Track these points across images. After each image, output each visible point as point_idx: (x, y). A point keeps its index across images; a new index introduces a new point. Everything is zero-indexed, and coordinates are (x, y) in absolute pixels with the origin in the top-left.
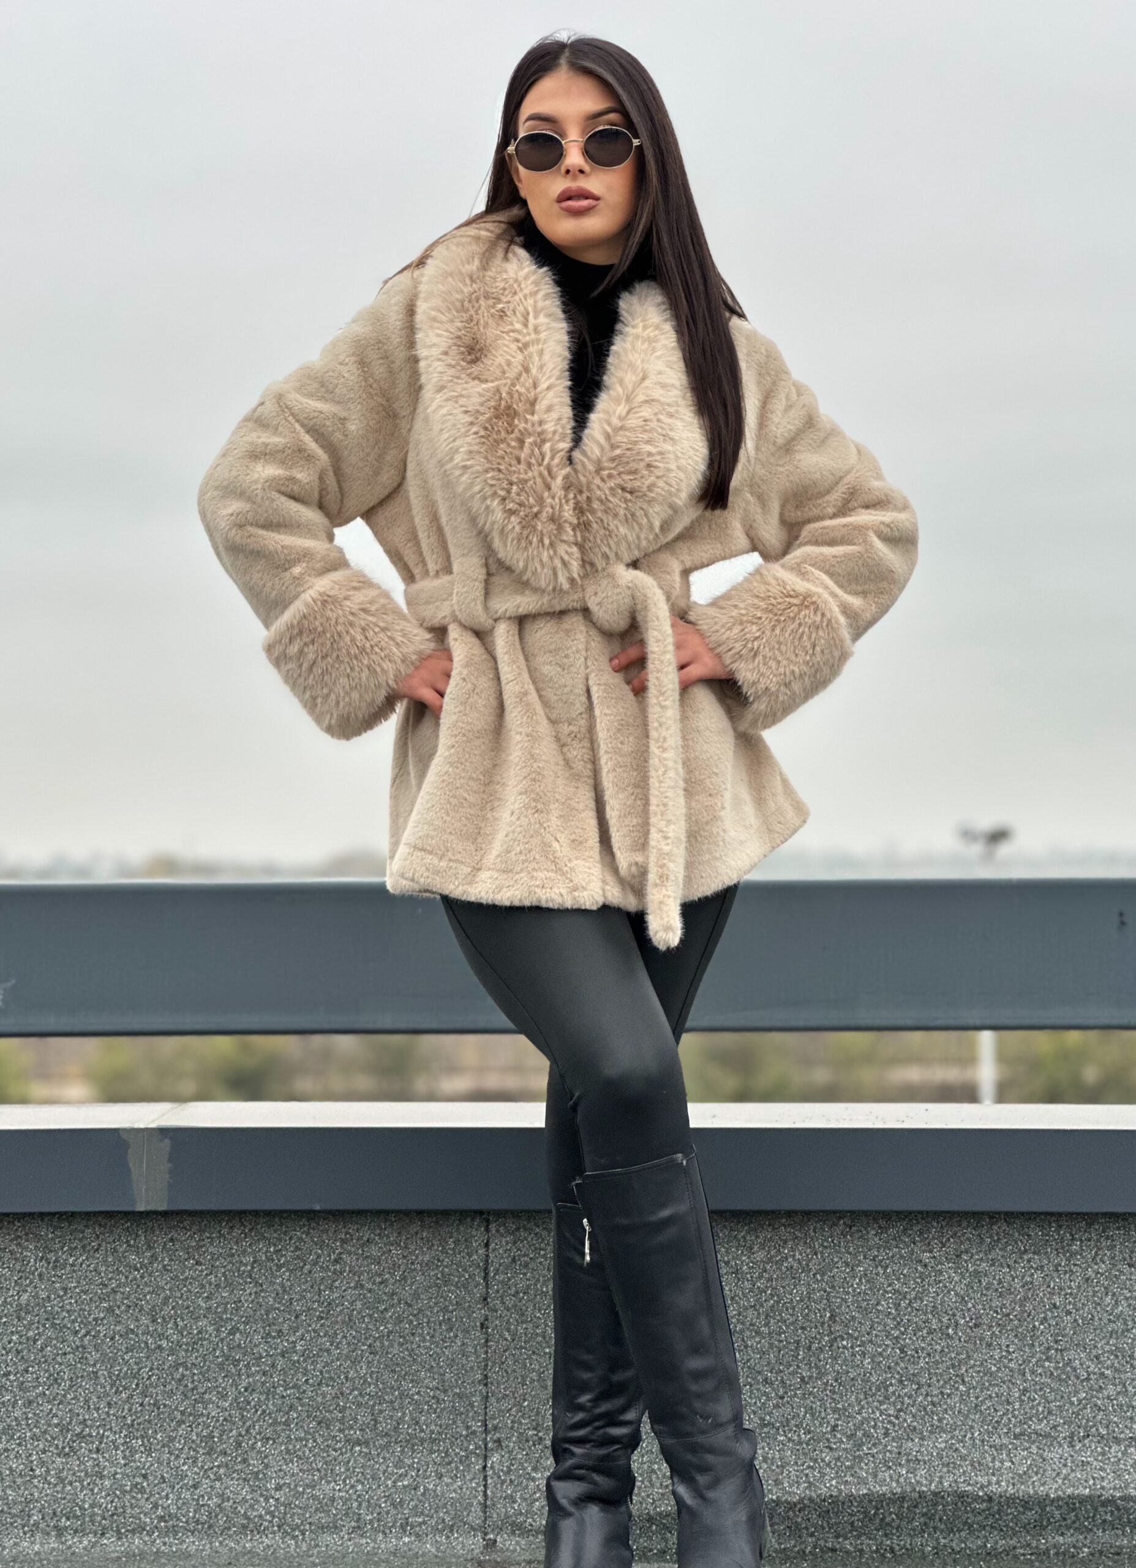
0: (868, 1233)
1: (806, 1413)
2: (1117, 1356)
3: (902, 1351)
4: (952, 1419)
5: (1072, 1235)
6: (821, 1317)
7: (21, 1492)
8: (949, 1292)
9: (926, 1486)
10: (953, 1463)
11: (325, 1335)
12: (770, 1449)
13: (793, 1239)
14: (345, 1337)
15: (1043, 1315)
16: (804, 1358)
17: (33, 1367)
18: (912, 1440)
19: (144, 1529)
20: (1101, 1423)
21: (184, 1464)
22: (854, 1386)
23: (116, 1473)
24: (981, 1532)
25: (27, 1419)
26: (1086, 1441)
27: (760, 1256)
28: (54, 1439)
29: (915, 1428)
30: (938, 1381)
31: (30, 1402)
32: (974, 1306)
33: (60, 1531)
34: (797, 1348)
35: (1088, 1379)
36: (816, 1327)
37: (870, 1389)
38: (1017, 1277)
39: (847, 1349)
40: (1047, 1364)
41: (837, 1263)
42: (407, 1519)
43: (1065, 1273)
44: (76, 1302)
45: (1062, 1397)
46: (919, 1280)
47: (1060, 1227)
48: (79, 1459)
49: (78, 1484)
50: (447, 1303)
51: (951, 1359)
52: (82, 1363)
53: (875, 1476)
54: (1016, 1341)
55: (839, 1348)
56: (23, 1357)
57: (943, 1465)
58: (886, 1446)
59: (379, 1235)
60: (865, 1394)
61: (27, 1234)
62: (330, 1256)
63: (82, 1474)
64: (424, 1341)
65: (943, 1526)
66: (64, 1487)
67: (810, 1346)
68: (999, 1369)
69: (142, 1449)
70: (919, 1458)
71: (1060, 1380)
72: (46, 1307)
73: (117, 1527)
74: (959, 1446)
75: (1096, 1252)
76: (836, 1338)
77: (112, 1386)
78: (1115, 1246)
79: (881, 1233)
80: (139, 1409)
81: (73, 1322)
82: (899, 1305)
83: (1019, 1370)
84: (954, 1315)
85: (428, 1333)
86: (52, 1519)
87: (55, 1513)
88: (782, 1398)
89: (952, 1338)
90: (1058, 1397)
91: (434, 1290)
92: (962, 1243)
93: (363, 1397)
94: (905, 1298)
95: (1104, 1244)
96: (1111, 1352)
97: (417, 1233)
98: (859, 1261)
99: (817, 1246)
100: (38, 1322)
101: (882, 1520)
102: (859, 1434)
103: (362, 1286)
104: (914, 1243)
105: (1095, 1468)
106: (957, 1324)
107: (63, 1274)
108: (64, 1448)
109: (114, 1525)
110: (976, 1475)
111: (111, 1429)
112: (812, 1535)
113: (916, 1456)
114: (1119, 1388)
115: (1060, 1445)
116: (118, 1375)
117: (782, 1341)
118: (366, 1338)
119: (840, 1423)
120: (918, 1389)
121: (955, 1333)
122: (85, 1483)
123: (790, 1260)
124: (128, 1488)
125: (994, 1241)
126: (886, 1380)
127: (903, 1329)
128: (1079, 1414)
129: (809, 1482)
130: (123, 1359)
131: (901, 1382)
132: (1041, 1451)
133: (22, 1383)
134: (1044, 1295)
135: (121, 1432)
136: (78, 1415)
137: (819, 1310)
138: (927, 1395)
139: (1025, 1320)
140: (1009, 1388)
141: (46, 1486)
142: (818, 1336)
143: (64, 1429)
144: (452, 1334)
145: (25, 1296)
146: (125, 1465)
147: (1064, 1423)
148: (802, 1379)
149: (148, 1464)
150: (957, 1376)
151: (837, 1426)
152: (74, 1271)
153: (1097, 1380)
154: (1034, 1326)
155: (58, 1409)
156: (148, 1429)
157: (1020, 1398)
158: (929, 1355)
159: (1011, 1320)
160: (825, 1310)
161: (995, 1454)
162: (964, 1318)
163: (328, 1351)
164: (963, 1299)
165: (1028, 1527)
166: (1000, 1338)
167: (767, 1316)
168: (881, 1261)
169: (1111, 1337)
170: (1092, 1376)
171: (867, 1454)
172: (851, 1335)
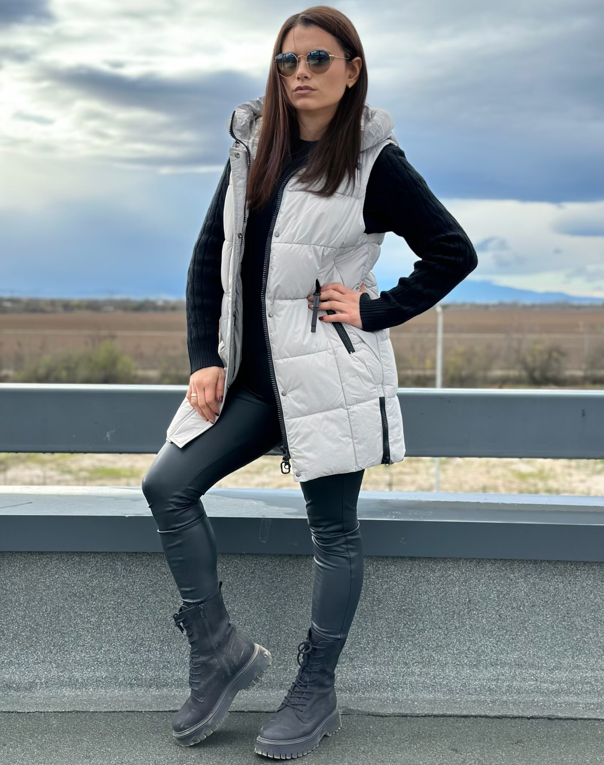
0: (486, 565)
1: (457, 641)
2: (595, 620)
3: (500, 616)
4: (521, 645)
5: (577, 568)
6: (464, 601)
7: (115, 668)
8: (521, 591)
9: (508, 674)
10: (521, 664)
11: (247, 604)
12: (441, 657)
13: (453, 568)
14: (256, 605)
15: (562, 602)
16: (456, 619)
17: (120, 615)
18: (503, 654)
19: (168, 685)
20: (586, 648)
21: (186, 657)
22: (478, 630)
23: (156, 661)
24: (532, 694)
25: (118, 637)
26: (580, 657)
27: (438, 574)
28: (129, 646)
29: (504, 649)
30: (515, 629)
31: (119, 630)
32: (532, 598)
33: (131, 685)
34: (453, 614)
35: (581, 630)
36: (462, 605)
37: (485, 632)
38: (552, 585)
39: (476, 615)
40: (563, 623)
41: (472, 578)
42: (282, 682)
43: (573, 584)
44: (139, 588)
45: (570, 637)
46: (508, 586)
47: (572, 565)
48: (140, 654)
49: (140, 665)
50: (300, 591)
51: (521, 620)
52: (141, 614)
53: (487, 669)
54: (550, 613)
55: (472, 614)
56: (116, 611)
57: (516, 664)
58: (492, 656)
59: (271, 562)
60: (483, 634)
61: (117, 558)
62: (249, 571)
63: (142, 661)
64: (290, 607)
65: (515, 691)
66: (134, 666)
67: (459, 613)
68: (542, 624)
69: (168, 651)
70: (506, 662)
71: (569, 630)
72: (126, 590)
73: (156, 684)
74: (524, 657)
75: (587, 576)
76: (471, 610)
77: (155, 624)
78: (596, 573)
79: (492, 566)
80: (167, 633)
81: (137, 596)
82: (499, 596)
83: (551, 625)
84: (523, 601)
85: (292, 604)
86: (128, 680)
87: (129, 678)
88: (446, 635)
89: (521, 611)
90: (568, 637)
91: (295, 586)
92: (528, 570)
93: (263, 630)
94: (502, 594)
95: (591, 572)
96: (592, 618)
97: (287, 562)
98: (483, 577)
99: (464, 570)
100: (122, 596)
101: (489, 688)
102: (480, 651)
103: (263, 584)
104: (507, 570)
105: (583, 668)
106: (524, 605)
107: (133, 576)
108: (133, 650)
109: (155, 683)
110: (530, 669)
111: (154, 642)
112: (458, 693)
113: (504, 661)
114: (595, 634)
115: (568, 658)
116: (157, 619)
117: (446, 611)
118: (265, 606)
119: (471, 646)
120: (506, 632)
121: (524, 609)
122: (143, 665)
123: (452, 576)
124: (162, 667)
125: (542, 570)
126: (492, 628)
127: (500, 607)
128: (577, 645)
129: (457, 671)
130: (159, 612)
131: (499, 629)
132: (559, 660)
133: (116, 621)
134: (564, 593)
135: (158, 643)
136: (140, 636)
137: (464, 598)
138: (510, 635)
139: (555, 604)
140: (546, 633)
141: (126, 666)
142: (463, 609)
143: (134, 642)
144: (302, 605)
145: (116, 585)
146: (160, 657)
147: (570, 648)
148: (456, 627)
149: (170, 657)
150: (524, 627)
151: (470, 647)
152: (138, 575)
153: (585, 630)
154: (558, 607)
155: (131, 633)
156: (170, 642)
157: (551, 637)
158: (512, 618)
159: (549, 604)
160: (466, 598)
161: (539, 661)
162: (528, 602)
163: (248, 611)
164: (527, 594)
165: (552, 693)
166: (543, 611)
167: (441, 599)
168: (492, 578)
169: (592, 612)
170: (583, 629)
171: (483, 660)
172: (477, 609)
